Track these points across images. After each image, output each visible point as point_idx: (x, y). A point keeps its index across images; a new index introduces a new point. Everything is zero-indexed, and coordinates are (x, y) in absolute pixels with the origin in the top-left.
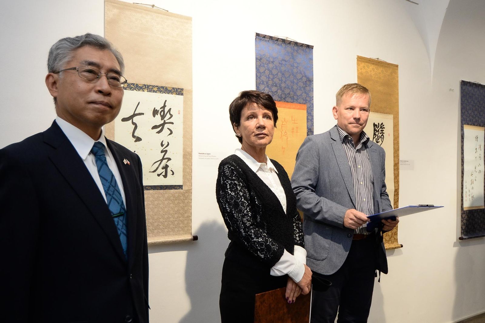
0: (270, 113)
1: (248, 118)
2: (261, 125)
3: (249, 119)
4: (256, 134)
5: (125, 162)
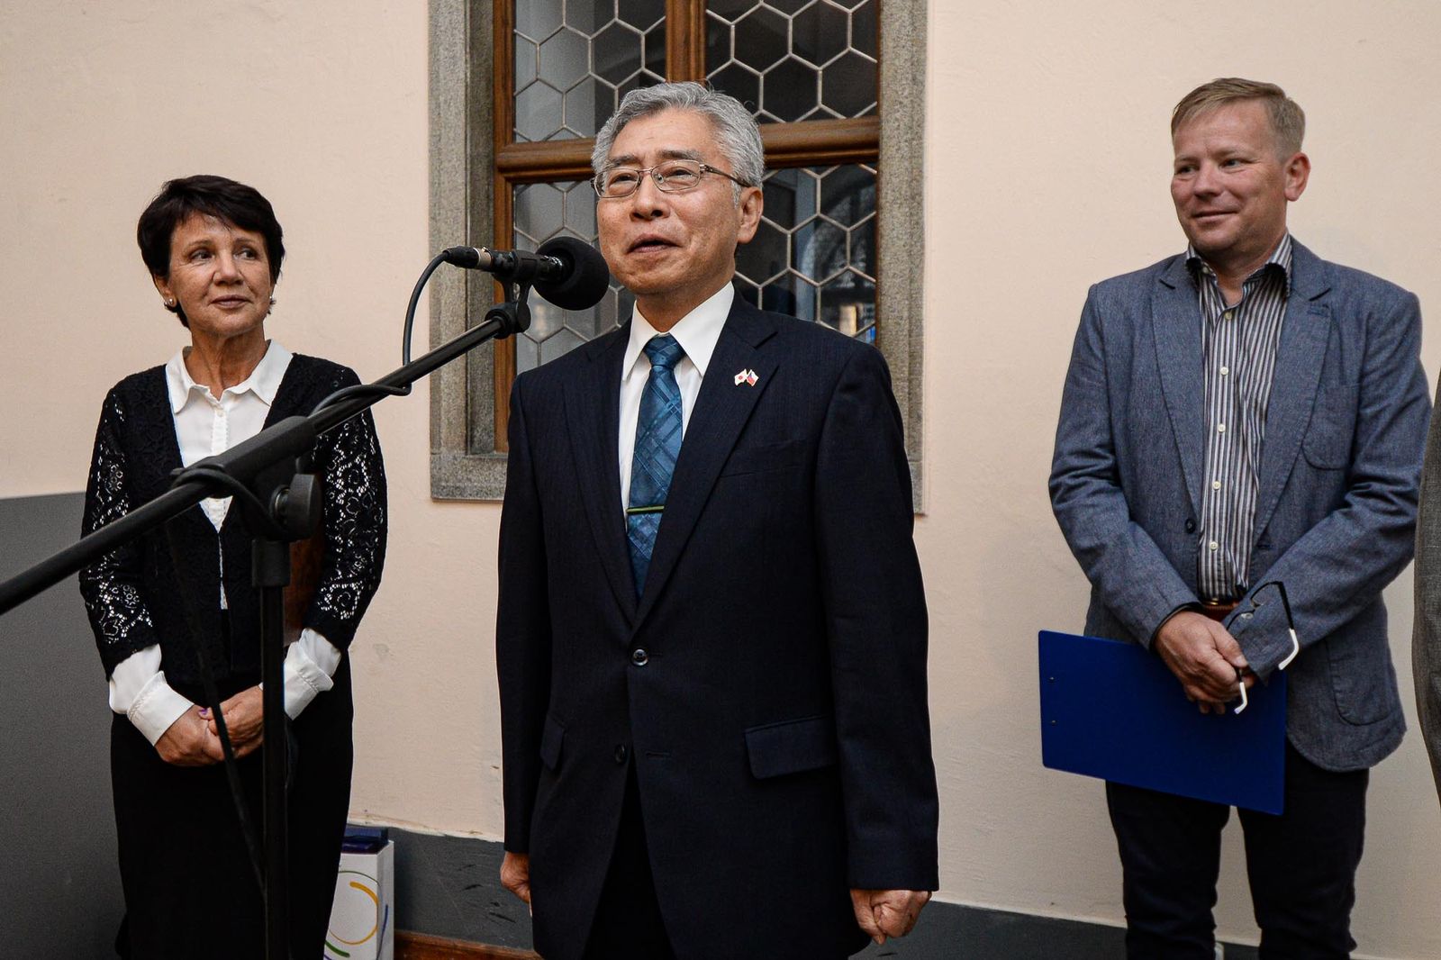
0: (256, 241)
1: (190, 257)
2: (227, 277)
3: (194, 258)
4: (213, 299)
5: (741, 378)
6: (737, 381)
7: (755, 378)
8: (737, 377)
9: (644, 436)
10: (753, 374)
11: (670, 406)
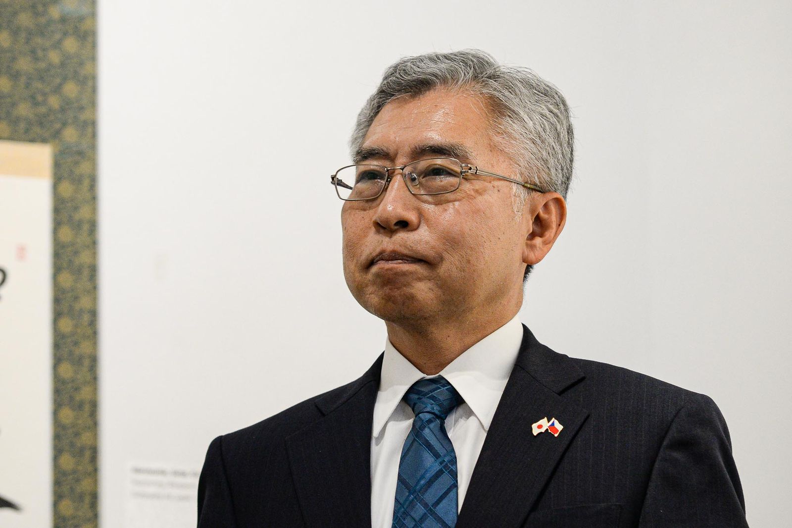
5: (540, 427)
6: (536, 431)
7: (559, 427)
8: (534, 426)
9: (406, 500)
10: (556, 422)
11: (441, 463)
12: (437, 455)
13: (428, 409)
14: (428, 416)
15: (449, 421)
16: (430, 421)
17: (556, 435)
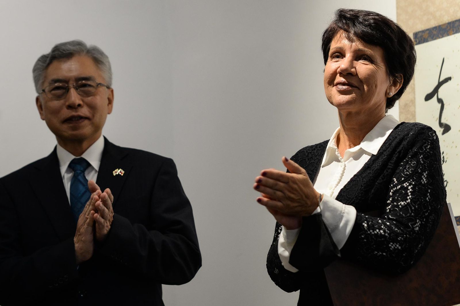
5: (116, 172)
6: (115, 174)
12: (84, 185)
13: (79, 169)
14: (79, 172)
15: (86, 173)
16: (80, 173)
17: (122, 175)
